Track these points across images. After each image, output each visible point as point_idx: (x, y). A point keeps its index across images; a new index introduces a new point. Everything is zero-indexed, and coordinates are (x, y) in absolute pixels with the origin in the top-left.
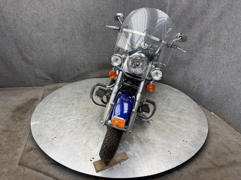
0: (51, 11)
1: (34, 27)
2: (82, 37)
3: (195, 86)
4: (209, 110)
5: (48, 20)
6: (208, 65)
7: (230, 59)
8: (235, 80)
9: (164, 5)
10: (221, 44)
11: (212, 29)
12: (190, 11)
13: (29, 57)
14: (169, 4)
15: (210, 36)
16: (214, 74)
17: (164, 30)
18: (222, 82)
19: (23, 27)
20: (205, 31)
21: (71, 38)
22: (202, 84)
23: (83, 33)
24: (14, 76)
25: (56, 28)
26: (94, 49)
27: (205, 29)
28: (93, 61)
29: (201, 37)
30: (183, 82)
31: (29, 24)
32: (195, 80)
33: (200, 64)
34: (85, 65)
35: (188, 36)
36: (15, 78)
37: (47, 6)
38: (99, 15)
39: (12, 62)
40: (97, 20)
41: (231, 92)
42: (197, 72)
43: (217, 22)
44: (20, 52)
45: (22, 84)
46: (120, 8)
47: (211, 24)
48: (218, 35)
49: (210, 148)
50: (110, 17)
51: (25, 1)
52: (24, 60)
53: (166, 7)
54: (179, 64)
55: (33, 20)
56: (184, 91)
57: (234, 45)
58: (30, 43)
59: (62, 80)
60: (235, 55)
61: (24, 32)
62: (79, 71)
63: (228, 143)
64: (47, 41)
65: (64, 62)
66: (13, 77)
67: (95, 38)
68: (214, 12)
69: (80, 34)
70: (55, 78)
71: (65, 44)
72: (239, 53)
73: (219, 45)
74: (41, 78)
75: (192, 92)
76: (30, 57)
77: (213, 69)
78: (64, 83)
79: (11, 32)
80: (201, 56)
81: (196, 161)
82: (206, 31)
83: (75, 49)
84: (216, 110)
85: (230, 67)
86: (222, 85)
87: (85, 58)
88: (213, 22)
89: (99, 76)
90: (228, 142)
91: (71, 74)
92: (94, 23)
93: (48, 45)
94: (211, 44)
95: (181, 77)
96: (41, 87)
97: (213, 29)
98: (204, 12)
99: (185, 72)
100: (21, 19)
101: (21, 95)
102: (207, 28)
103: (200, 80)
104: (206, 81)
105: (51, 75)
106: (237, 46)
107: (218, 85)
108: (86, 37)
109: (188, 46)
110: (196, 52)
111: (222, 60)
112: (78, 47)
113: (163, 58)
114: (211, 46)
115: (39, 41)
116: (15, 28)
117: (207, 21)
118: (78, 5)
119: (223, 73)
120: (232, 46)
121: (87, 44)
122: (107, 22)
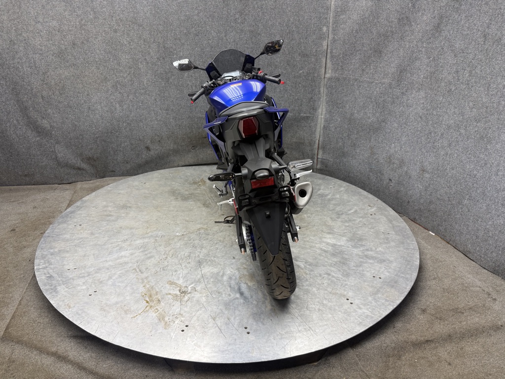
0: (89, 23)
1: (53, 57)
2: (154, 79)
3: (392, 178)
4: (424, 228)
5: (82, 43)
6: (418, 131)
7: (462, 114)
8: (475, 157)
9: (324, 10)
10: (443, 84)
11: (422, 54)
12: (378, 18)
13: (42, 120)
14: (333, 7)
15: (420, 69)
16: (430, 148)
17: (325, 62)
18: (448, 164)
19: (30, 56)
20: (408, 58)
21: (131, 81)
22: (406, 172)
23: (157, 70)
24: (10, 162)
25: (100, 59)
26: (180, 105)
27: (409, 55)
28: (179, 128)
29: (402, 71)
30: (368, 170)
31: (41, 50)
32: (393, 163)
33: (402, 129)
34: (162, 138)
35: (376, 72)
36: (13, 166)
37: (79, 12)
38: (190, 33)
39: (6, 130)
40: (185, 43)
41: (466, 183)
42: (395, 147)
43: (432, 38)
44: (24, 110)
45: (27, 179)
46: (232, 18)
47: (420, 44)
48: (435, 66)
49: (425, 300)
50: (213, 37)
51: (35, 2)
52: (32, 126)
53: (328, 14)
54: (358, 132)
55: (51, 42)
56: (371, 189)
57: (468, 84)
58: (45, 90)
59: (113, 171)
60: (471, 104)
61: (31, 67)
62: (150, 150)
63: (463, 290)
64: (81, 86)
65: (117, 132)
66: (7, 165)
67: (181, 81)
68: (425, 18)
69: (150, 72)
70: (98, 165)
71: (120, 93)
72: (480, 99)
73: (439, 87)
74: (67, 165)
75: (387, 191)
76: (45, 121)
77: (428, 138)
78: (117, 178)
79: (4, 67)
80: (403, 112)
81: (394, 327)
82: (410, 59)
83: (141, 104)
84: (439, 225)
85: (463, 131)
86: (448, 170)
87: (162, 122)
88: (424, 39)
89: (191, 161)
90: (465, 288)
91: (132, 158)
92: (179, 48)
93: (83, 96)
94: (421, 85)
95: (363, 161)
96: (67, 186)
97: (424, 53)
98: (405, 20)
99: (371, 148)
100: (25, 40)
101: (23, 202)
102: (413, 52)
103: (402, 163)
104: (416, 165)
105: (90, 160)
106: (475, 84)
107: (439, 172)
108: (162, 79)
109: (375, 92)
110: (392, 104)
111: (446, 116)
112: (147, 100)
113: (326, 121)
114: (422, 89)
115: (63, 86)
116: (13, 59)
117: (412, 37)
118: (145, 10)
119: (450, 145)
120: (464, 87)
121: (165, 94)
122: (206, 48)
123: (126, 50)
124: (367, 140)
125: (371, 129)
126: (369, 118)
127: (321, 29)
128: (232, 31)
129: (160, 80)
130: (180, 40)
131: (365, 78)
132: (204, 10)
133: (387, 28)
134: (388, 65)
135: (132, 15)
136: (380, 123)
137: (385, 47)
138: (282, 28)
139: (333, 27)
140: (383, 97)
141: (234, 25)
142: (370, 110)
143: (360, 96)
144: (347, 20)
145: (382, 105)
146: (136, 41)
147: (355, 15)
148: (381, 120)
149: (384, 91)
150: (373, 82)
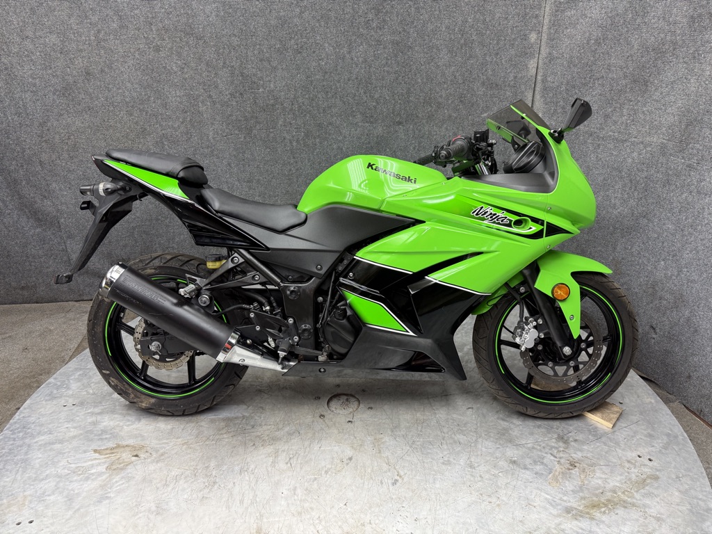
1: (55, 97)
2: (226, 131)
3: (656, 324)
5: (102, 71)
21: (187, 133)
25: (133, 98)
26: (272, 172)
35: (633, 120)
38: (286, 49)
42: (666, 269)
44: (13, 185)
52: (27, 211)
67: (272, 132)
74: (87, 272)
76: (47, 202)
96: (88, 305)
101: (10, 337)
103: (680, 300)
108: (240, 129)
110: (664, 186)
115: (75, 145)
118: (207, 11)
121: (246, 155)
122: (315, 75)
123: (176, 81)
124: (607, 246)
125: (617, 229)
126: (614, 207)
127: (525, 38)
128: (362, 43)
129: (236, 132)
130: (269, 62)
131: (611, 131)
132: (311, 7)
133: (662, 35)
134: (661, 109)
135: (184, 20)
136: (637, 219)
137: (656, 73)
138: (452, 36)
139: (550, 34)
140: (647, 171)
141: (365, 32)
142: (618, 191)
143: (598, 164)
144: (578, 20)
145: (643, 185)
146: (193, 65)
147: (596, 9)
148: (640, 214)
149: (649, 159)
150: (625, 141)
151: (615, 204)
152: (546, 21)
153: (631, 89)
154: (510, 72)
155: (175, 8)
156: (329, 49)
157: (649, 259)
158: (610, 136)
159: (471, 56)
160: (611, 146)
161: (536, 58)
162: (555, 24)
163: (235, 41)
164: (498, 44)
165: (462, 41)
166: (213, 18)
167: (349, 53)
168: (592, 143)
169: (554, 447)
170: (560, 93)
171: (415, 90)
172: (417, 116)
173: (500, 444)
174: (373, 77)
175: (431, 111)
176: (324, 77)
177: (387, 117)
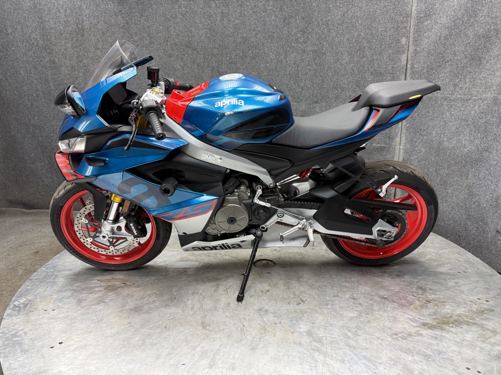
12: (475, 17)
35: (473, 85)
38: (246, 56)
46: (294, 38)
53: (407, 22)
54: (449, 166)
75: (493, 247)
95: (458, 204)
99: (469, 187)
113: (406, 152)
123: (179, 74)
124: (462, 176)
125: (468, 162)
126: (465, 147)
127: (399, 41)
130: (235, 64)
131: (459, 94)
132: (263, 31)
133: (488, 27)
134: (492, 74)
135: (186, 39)
136: (481, 154)
137: (486, 52)
138: (351, 45)
139: (415, 38)
140: (485, 118)
141: (295, 45)
142: (467, 136)
143: (451, 118)
144: (432, 26)
145: (483, 128)
146: (189, 65)
147: (443, 18)
148: (483, 149)
149: (486, 109)
150: (469, 99)
151: (465, 145)
152: (412, 30)
153: (470, 64)
154: (390, 64)
155: (182, 32)
156: (272, 56)
157: (492, 181)
158: (459, 98)
159: (363, 56)
160: (460, 105)
161: (406, 55)
162: (418, 30)
163: (216, 51)
164: (381, 47)
165: (358, 48)
166: (203, 38)
167: (285, 58)
168: (447, 105)
169: (415, 292)
170: (423, 74)
171: (327, 80)
172: (328, 97)
173: (375, 289)
174: (300, 73)
175: (337, 93)
176: (269, 73)
177: (308, 99)
